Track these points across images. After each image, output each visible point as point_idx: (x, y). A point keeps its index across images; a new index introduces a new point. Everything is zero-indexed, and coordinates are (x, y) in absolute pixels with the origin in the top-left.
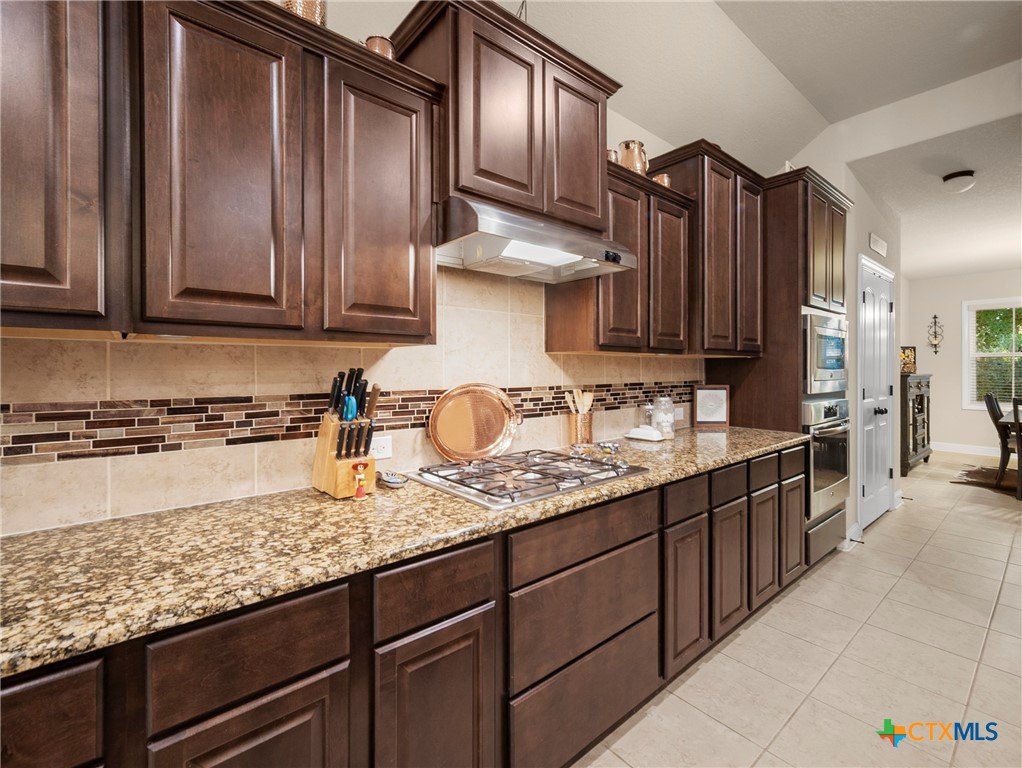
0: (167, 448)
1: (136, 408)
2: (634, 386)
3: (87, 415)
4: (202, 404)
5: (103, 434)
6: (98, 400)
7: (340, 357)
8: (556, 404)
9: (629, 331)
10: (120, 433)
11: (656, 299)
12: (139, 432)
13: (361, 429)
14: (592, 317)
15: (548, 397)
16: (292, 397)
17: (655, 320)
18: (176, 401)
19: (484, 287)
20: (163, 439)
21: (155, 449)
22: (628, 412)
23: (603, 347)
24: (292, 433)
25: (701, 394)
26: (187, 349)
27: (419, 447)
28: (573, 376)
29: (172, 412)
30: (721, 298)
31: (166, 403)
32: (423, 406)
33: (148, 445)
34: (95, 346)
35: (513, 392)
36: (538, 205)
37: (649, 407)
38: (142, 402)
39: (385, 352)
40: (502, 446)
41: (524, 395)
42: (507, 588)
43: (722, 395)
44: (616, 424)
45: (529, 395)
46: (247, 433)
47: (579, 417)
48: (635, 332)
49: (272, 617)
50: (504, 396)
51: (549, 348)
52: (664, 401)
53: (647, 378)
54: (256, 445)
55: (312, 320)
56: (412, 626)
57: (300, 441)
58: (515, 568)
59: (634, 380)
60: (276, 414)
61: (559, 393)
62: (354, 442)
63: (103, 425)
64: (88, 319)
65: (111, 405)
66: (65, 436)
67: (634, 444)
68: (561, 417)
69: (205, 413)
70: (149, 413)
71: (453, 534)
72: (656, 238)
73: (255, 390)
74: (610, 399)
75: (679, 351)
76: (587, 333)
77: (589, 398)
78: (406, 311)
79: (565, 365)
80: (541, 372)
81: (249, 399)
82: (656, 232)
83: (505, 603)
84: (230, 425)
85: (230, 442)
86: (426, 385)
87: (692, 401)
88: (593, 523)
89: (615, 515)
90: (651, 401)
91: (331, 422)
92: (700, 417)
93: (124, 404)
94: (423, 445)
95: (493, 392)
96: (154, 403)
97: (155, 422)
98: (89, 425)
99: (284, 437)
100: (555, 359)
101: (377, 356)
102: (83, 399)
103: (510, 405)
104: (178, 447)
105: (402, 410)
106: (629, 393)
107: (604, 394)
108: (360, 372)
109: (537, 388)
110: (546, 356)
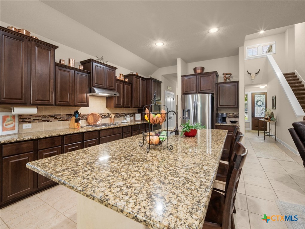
0: (50, 121)
1: (47, 116)
2: (123, 113)
3: (41, 117)
4: (55, 115)
5: (43, 119)
6: (42, 115)
7: (75, 109)
8: (108, 116)
9: (120, 104)
10: (45, 119)
11: (125, 99)
12: (47, 119)
13: (78, 119)
14: (113, 102)
15: (107, 115)
16: (67, 115)
17: (125, 103)
18: (52, 115)
19: (96, 97)
20: (50, 120)
21: (49, 121)
22: (122, 118)
23: (115, 107)
24: (66, 120)
25: (136, 115)
26: (53, 108)
27: (85, 123)
28: (111, 112)
29: (51, 116)
30: (137, 99)
31: (50, 115)
32: (86, 116)
33: (48, 121)
34: (42, 108)
35: (101, 114)
36: (104, 87)
37: (125, 117)
38: (47, 115)
39: (80, 108)
40: (99, 123)
41: (102, 115)
42: (99, 137)
43: (140, 115)
44: (119, 120)
45: (103, 115)
46: (60, 120)
47: (112, 118)
48: (121, 105)
49: (74, 136)
50: (99, 115)
51: (107, 107)
52: (128, 116)
53: (126, 112)
54: (62, 122)
55: (73, 104)
56: (88, 139)
57: (67, 121)
58: (100, 135)
59: (123, 112)
60: (64, 117)
61: (109, 114)
62: (77, 121)
63: (42, 118)
64: (52, 105)
65: (43, 115)
66: (38, 119)
67: (123, 123)
68: (109, 119)
69: (55, 117)
70: (48, 116)
71: (93, 129)
72: (125, 90)
73: (61, 114)
74: (118, 116)
75: (130, 108)
76: (113, 105)
77: (114, 115)
78: (85, 103)
79: (110, 110)
80: (106, 111)
81: (61, 115)
82: (125, 88)
83: (99, 139)
84: (58, 118)
85: (58, 121)
86: (86, 113)
87: (135, 116)
88: (111, 131)
89: (115, 130)
90: (126, 116)
91: (74, 118)
92: (136, 119)
93: (45, 115)
94: (86, 122)
95: (97, 114)
96: (49, 115)
97: (49, 118)
98: (41, 118)
99: (65, 120)
100: (108, 109)
101: (79, 109)
102: (41, 114)
103: (100, 116)
104: (51, 121)
105: (83, 117)
106: (122, 115)
107: (117, 115)
108: (78, 111)
109: (105, 114)
110: (106, 108)
